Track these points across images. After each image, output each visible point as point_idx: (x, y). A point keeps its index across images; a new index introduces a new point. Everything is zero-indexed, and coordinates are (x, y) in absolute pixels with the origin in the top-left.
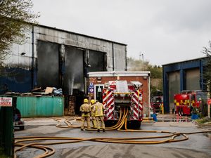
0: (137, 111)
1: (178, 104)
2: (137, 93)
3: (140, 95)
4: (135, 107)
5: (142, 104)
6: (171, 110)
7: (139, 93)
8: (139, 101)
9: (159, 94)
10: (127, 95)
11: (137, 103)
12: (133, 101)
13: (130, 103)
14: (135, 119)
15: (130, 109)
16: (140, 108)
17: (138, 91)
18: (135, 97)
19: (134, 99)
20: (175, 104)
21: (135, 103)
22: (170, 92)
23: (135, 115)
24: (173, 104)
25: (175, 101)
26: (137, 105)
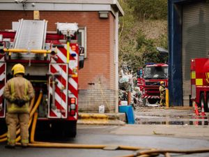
0: (63, 97)
1: (199, 82)
2: (64, 52)
3: (72, 57)
4: (60, 85)
5: (76, 79)
6: (186, 98)
7: (70, 51)
8: (70, 72)
9: (161, 57)
10: (38, 55)
11: (65, 75)
12: (54, 70)
13: (46, 77)
14: (59, 115)
15: (46, 92)
16: (70, 87)
17: (67, 46)
18: (59, 61)
19: (57, 67)
20: (193, 82)
21: (59, 77)
22: (184, 53)
23: (59, 106)
24: (189, 83)
25: (193, 75)
26: (63, 82)
